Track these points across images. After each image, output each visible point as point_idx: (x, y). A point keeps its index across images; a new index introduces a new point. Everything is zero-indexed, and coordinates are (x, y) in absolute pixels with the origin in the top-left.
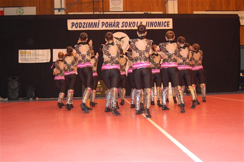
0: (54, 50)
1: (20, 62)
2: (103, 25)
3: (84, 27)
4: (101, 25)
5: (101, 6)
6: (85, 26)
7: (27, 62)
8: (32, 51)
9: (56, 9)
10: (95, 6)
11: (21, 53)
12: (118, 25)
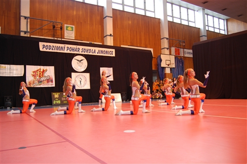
0: (27, 66)
2: (68, 49)
3: (52, 49)
4: (66, 49)
6: (54, 49)
7: (2, 75)
8: (6, 66)
9: (22, 31)
12: (78, 50)
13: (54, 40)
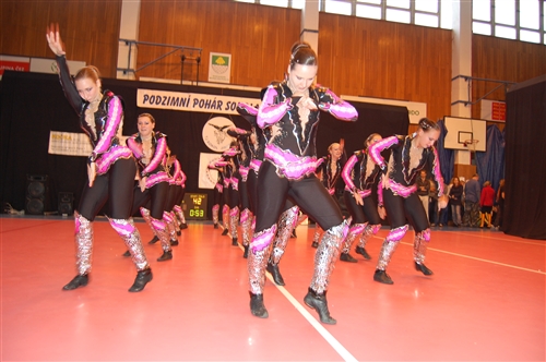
1: (51, 151)
5: (195, 72)
7: (63, 153)
10: (185, 71)
11: (55, 137)
13: (182, 85)
